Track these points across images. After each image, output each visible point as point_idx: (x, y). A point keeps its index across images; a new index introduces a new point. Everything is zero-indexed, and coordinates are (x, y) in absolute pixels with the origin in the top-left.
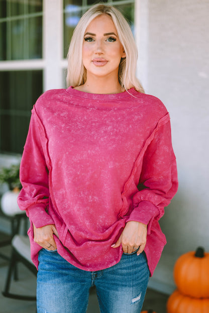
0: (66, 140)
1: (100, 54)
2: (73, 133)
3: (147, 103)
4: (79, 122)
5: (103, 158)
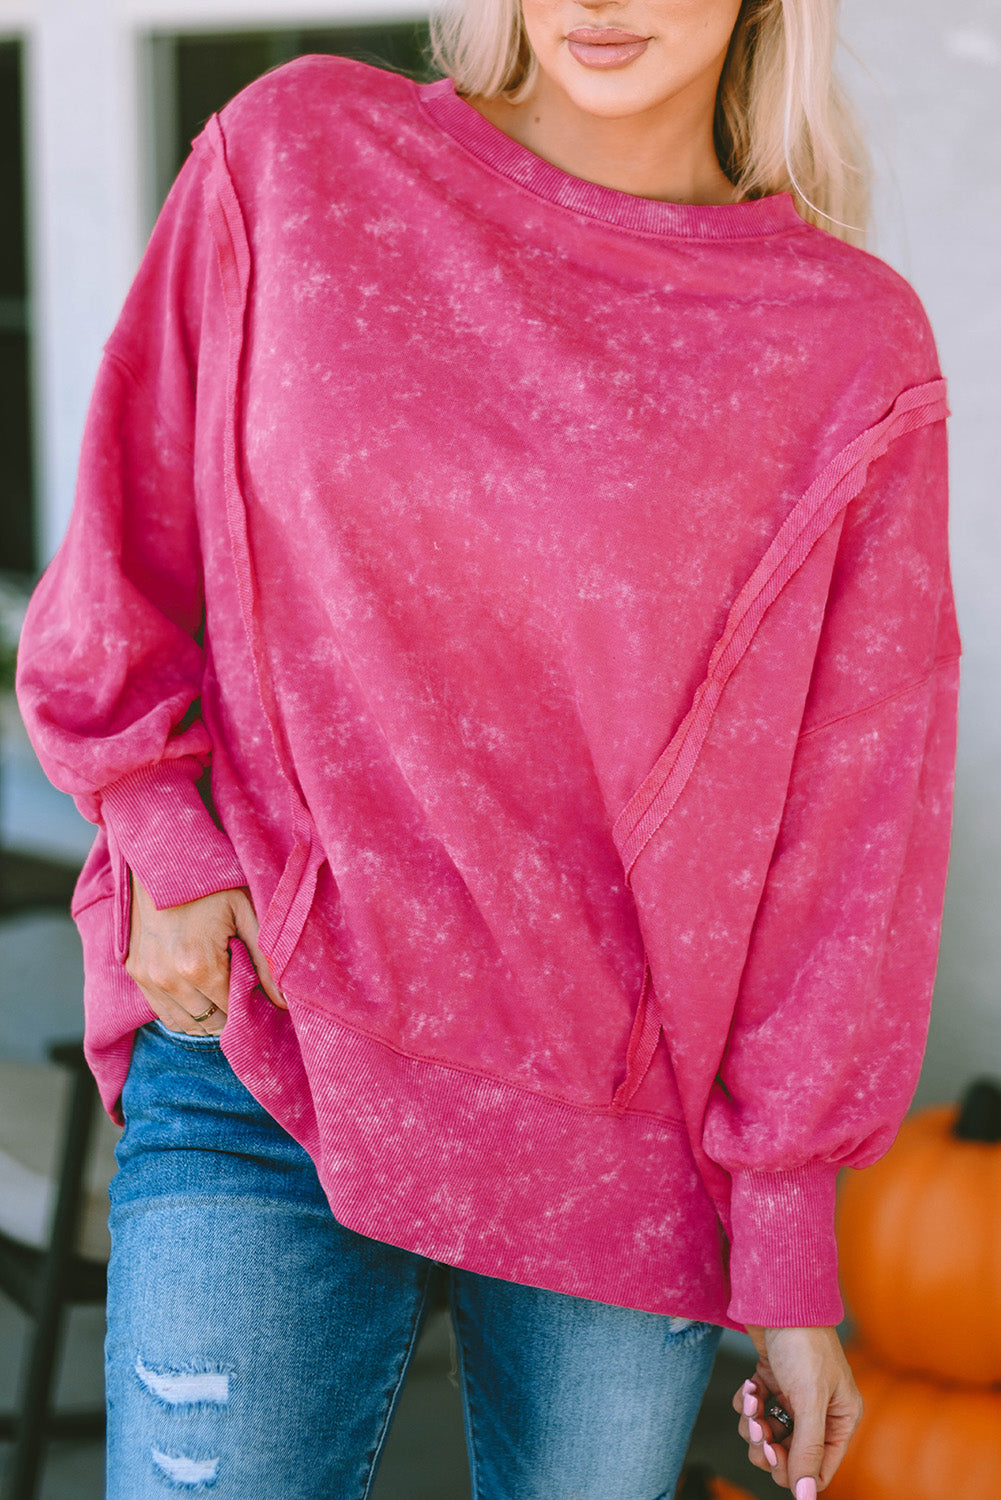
0: (374, 377)
2: (418, 353)
3: (841, 291)
5: (556, 535)
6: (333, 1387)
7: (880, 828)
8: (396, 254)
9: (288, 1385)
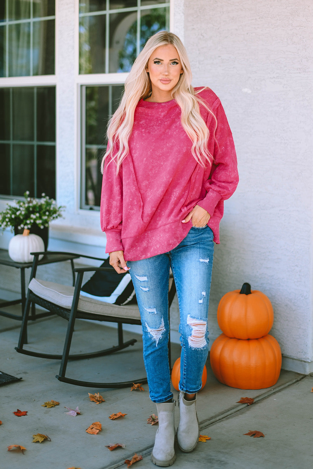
0: (148, 140)
1: (166, 76)
4: (156, 126)
6: (162, 275)
7: (226, 158)
8: (145, 125)
9: (155, 277)
